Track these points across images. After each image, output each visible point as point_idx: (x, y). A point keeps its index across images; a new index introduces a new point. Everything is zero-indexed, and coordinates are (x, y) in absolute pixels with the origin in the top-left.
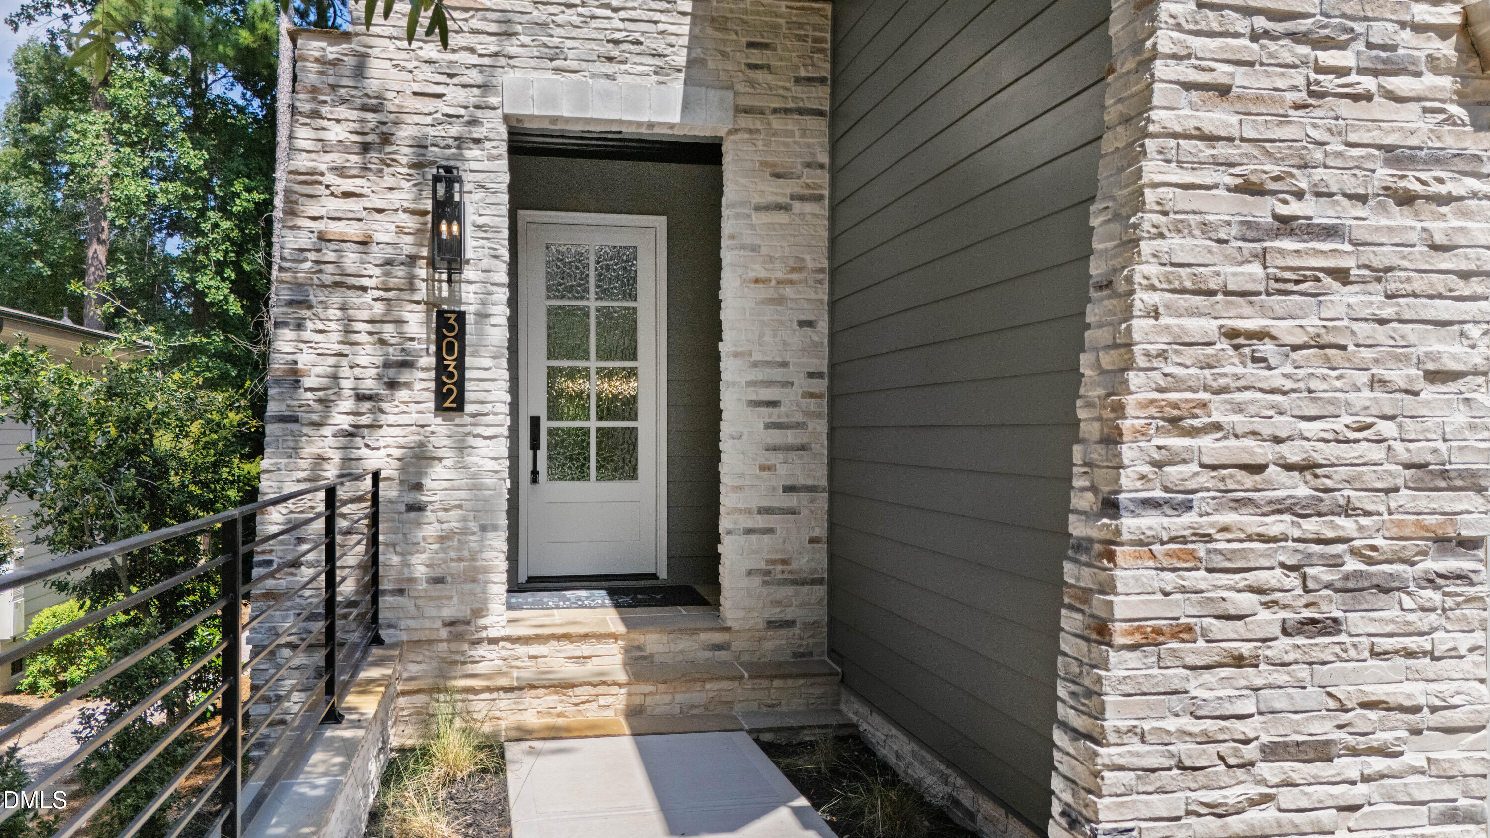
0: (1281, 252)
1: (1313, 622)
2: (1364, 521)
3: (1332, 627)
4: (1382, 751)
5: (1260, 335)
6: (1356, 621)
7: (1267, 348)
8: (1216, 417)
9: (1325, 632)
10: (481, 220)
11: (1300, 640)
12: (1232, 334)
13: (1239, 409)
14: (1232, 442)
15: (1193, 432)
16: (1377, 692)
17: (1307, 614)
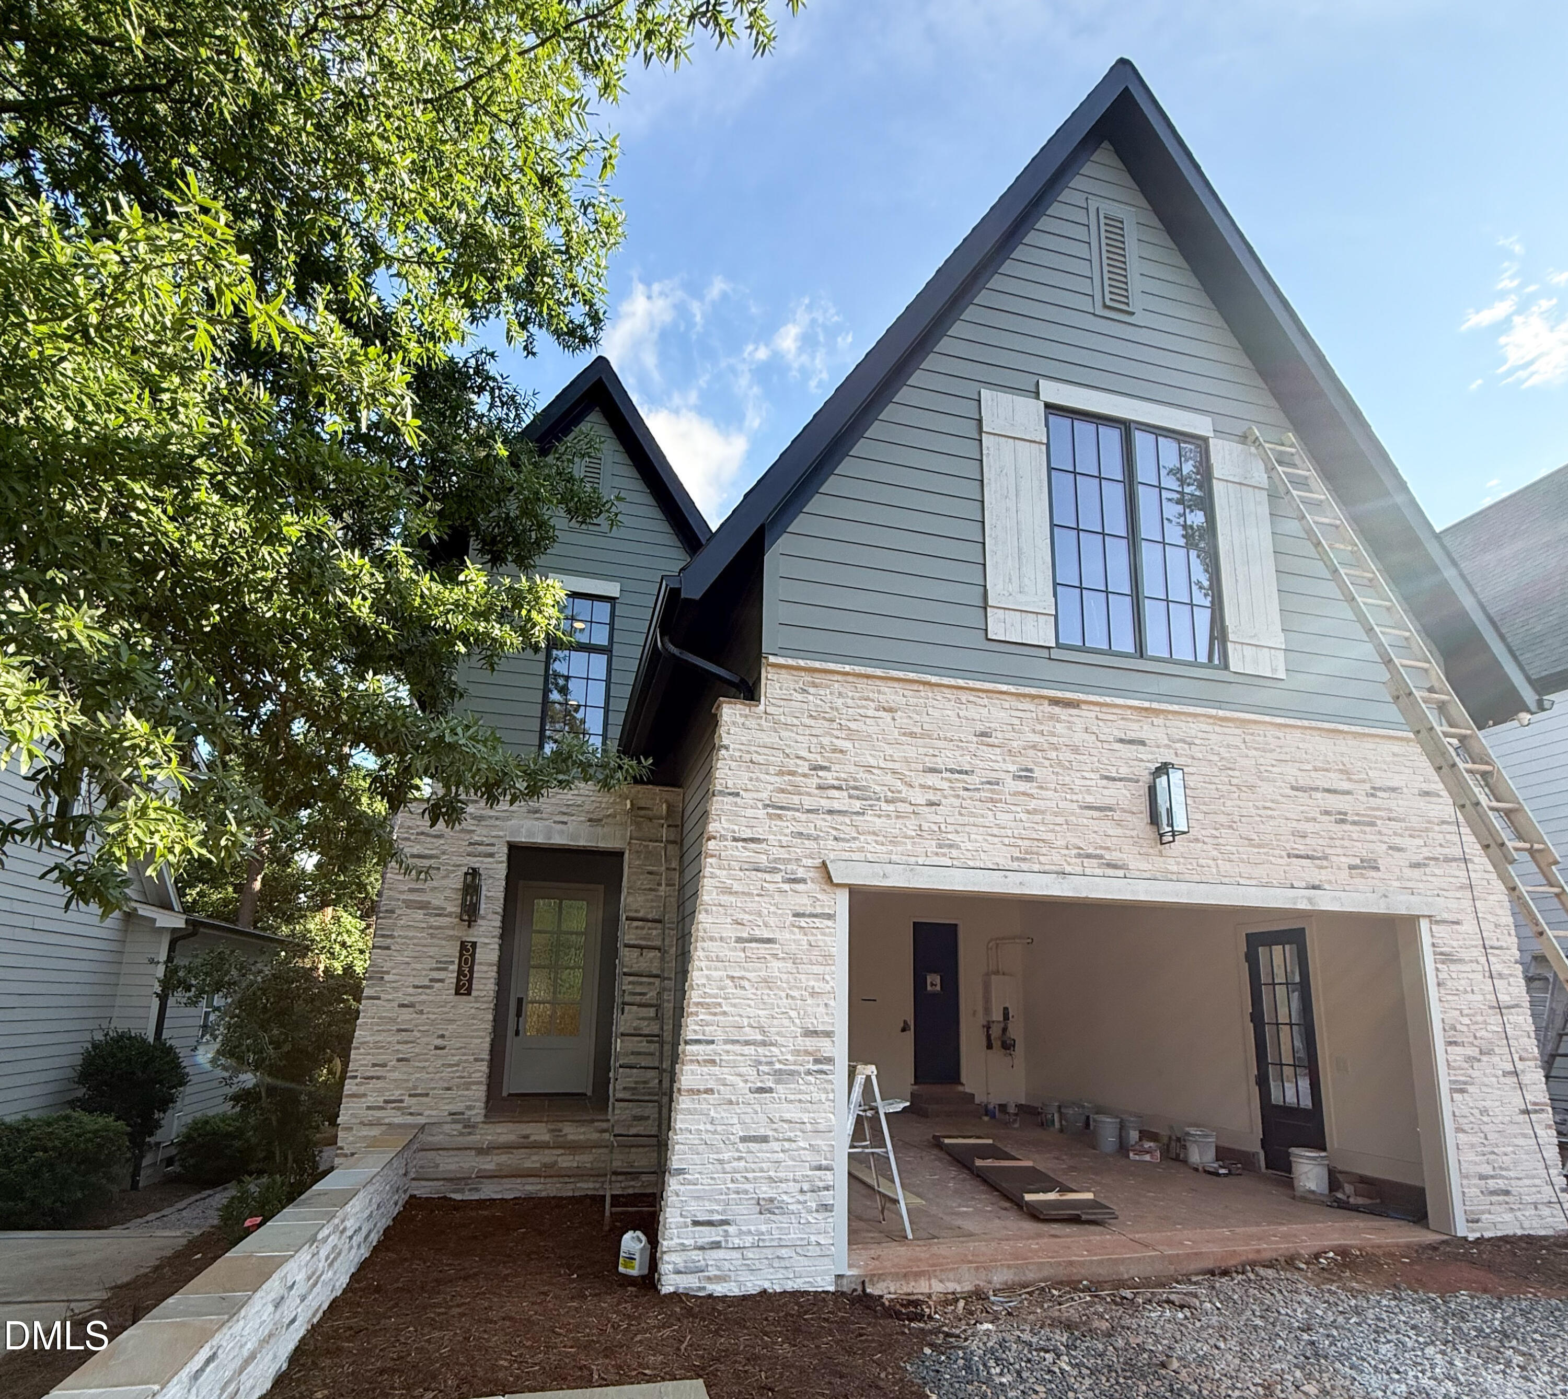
0: (752, 948)
1: (762, 1088)
2: (783, 1049)
3: (770, 1090)
4: (790, 1140)
5: (742, 978)
6: (780, 1088)
7: (746, 984)
8: (725, 1008)
9: (766, 1092)
10: (489, 894)
11: (757, 1095)
12: (732, 978)
13: (734, 1005)
14: (731, 1018)
15: (715, 1014)
16: (787, 1116)
17: (759, 1085)
